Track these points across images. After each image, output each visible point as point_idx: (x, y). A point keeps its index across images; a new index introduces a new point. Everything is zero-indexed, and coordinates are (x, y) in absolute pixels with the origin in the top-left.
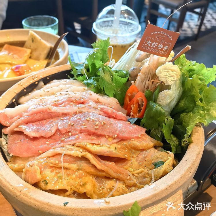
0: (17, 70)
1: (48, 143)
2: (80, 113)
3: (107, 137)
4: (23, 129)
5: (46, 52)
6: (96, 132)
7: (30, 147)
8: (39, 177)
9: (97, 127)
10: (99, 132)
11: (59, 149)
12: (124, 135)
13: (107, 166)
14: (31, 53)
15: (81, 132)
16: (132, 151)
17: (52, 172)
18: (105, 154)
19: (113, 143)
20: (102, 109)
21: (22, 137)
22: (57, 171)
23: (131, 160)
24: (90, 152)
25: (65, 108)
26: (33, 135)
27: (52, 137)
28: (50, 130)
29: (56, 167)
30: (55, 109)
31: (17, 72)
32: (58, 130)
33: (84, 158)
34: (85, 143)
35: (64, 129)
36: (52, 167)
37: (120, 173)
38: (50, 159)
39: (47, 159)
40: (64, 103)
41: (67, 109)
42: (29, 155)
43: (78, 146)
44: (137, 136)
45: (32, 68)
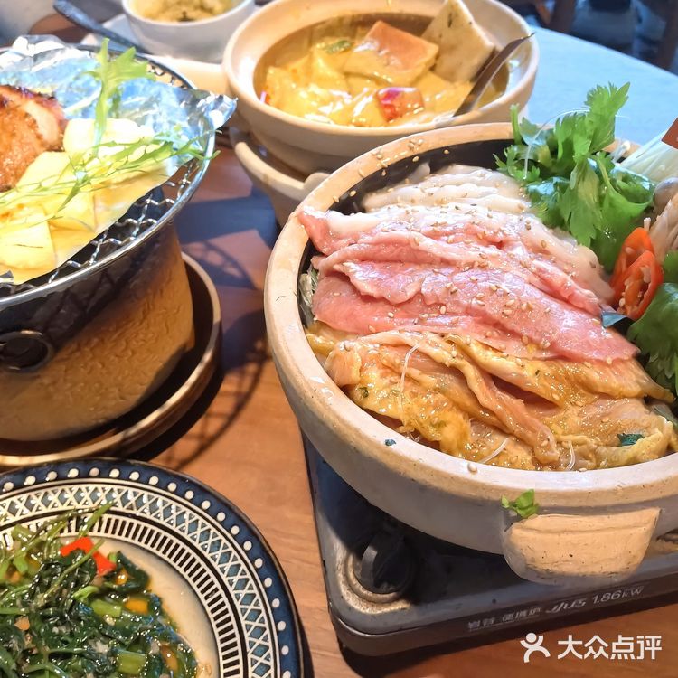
0: (388, 102)
1: (391, 315)
2: (483, 267)
3: (525, 339)
4: (350, 271)
5: (477, 61)
6: (502, 322)
7: (355, 313)
8: (355, 375)
9: (508, 311)
10: (511, 325)
11: (409, 334)
12: (567, 347)
13: (505, 406)
14: (437, 57)
15: (468, 311)
16: (576, 390)
17: (383, 376)
18: (507, 379)
19: (534, 359)
20: (540, 270)
21: (345, 286)
22: (393, 379)
23: (566, 409)
24: (474, 362)
25: (451, 246)
26: (367, 289)
27: (405, 307)
28: (404, 291)
29: (393, 371)
30: (428, 244)
31: (386, 106)
32: (419, 294)
33: (456, 371)
34: (469, 340)
35: (434, 294)
36: (385, 367)
37: (530, 428)
38: (385, 348)
39: (380, 348)
40: (454, 233)
41: (453, 251)
42: (349, 330)
43: (450, 342)
44: (601, 358)
45: (427, 100)
